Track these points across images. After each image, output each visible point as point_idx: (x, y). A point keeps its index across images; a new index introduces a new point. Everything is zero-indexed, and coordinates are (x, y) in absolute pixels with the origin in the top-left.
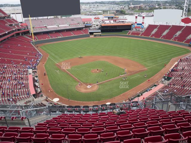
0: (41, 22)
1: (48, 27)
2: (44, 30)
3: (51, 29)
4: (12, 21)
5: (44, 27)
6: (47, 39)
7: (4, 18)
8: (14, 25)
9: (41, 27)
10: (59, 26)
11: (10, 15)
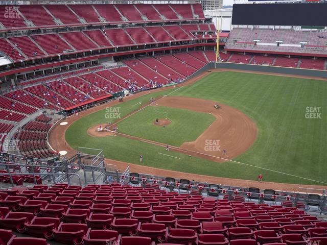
0: (256, 34)
1: (257, 44)
2: (249, 48)
3: (259, 48)
4: (209, 27)
5: (251, 43)
6: (241, 63)
7: (200, 22)
8: (206, 33)
9: (246, 43)
10: (280, 45)
11: (211, 19)
